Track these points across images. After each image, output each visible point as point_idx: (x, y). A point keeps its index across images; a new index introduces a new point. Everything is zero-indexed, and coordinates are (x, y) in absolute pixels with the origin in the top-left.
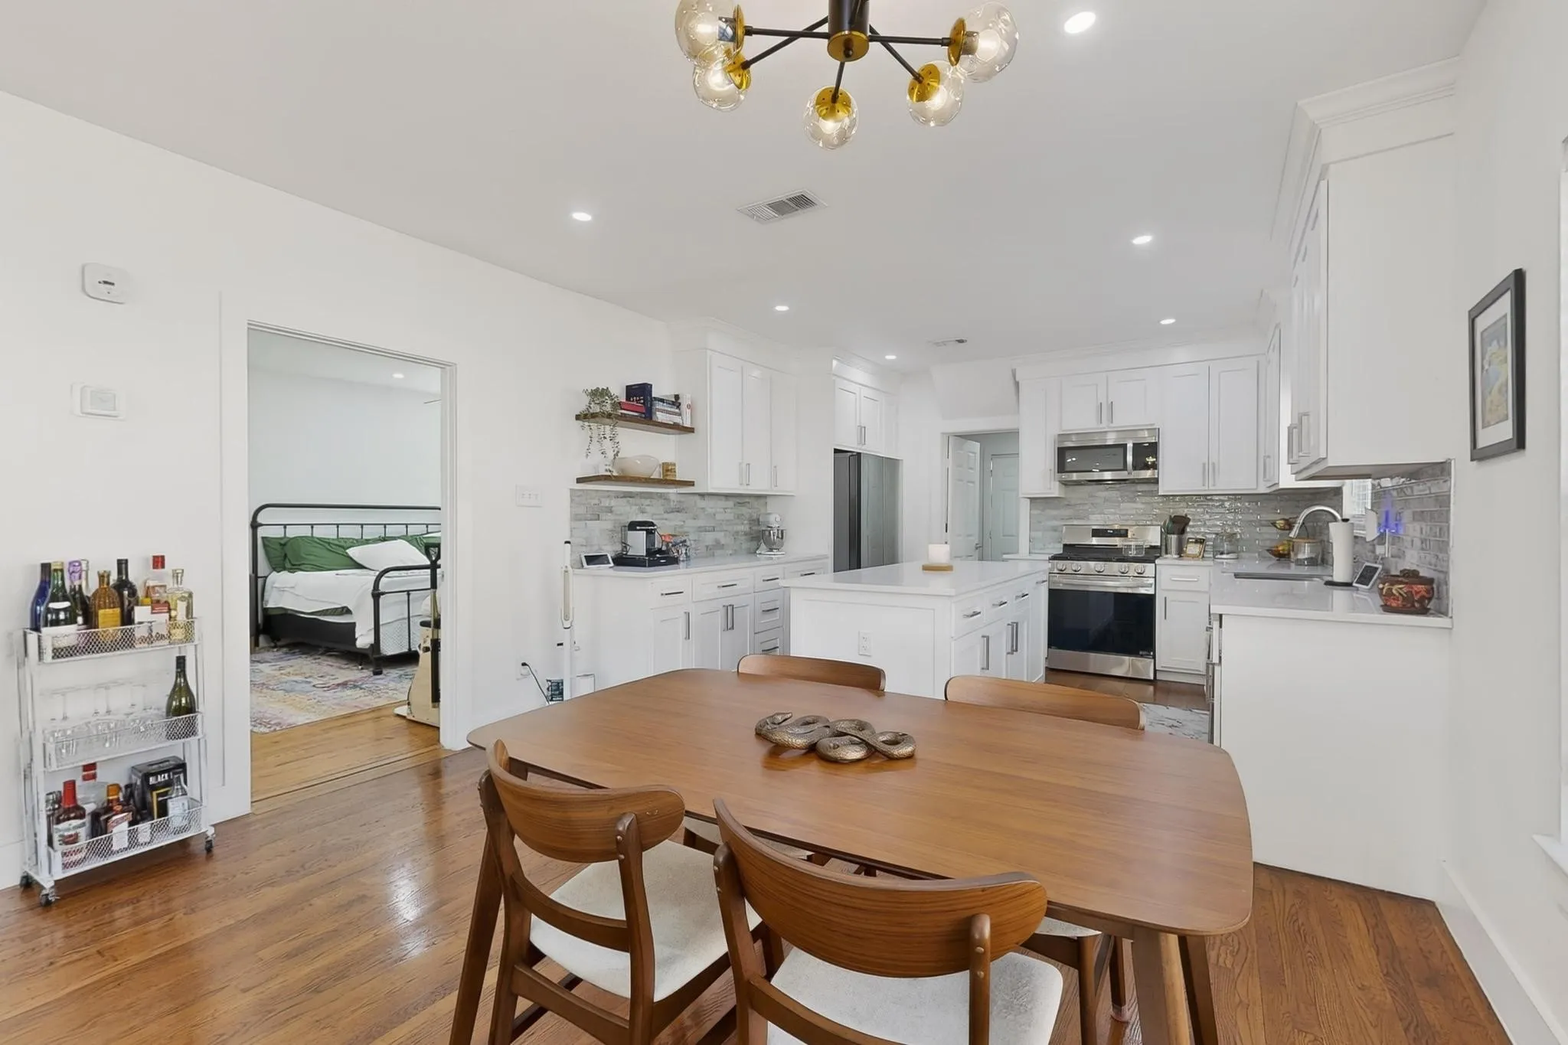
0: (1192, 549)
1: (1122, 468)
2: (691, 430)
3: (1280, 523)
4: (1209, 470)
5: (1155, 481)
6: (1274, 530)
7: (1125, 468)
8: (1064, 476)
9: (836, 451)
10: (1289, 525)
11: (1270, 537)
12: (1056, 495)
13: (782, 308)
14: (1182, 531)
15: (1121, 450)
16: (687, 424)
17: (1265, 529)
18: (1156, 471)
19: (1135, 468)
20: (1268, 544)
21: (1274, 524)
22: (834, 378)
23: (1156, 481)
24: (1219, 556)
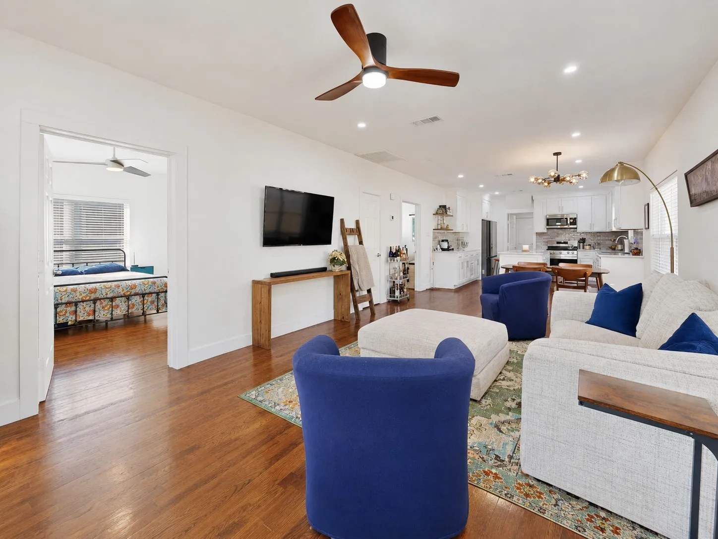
0: (587, 247)
2: (452, 216)
3: (613, 240)
4: (591, 225)
6: (611, 242)
7: (567, 225)
8: (548, 227)
9: (483, 220)
10: (615, 240)
11: (609, 243)
12: (545, 232)
13: (461, 176)
14: (584, 242)
15: (566, 220)
16: (451, 214)
18: (576, 226)
19: (570, 225)
20: (610, 246)
21: (611, 240)
22: (482, 198)
23: (576, 228)
24: (595, 249)
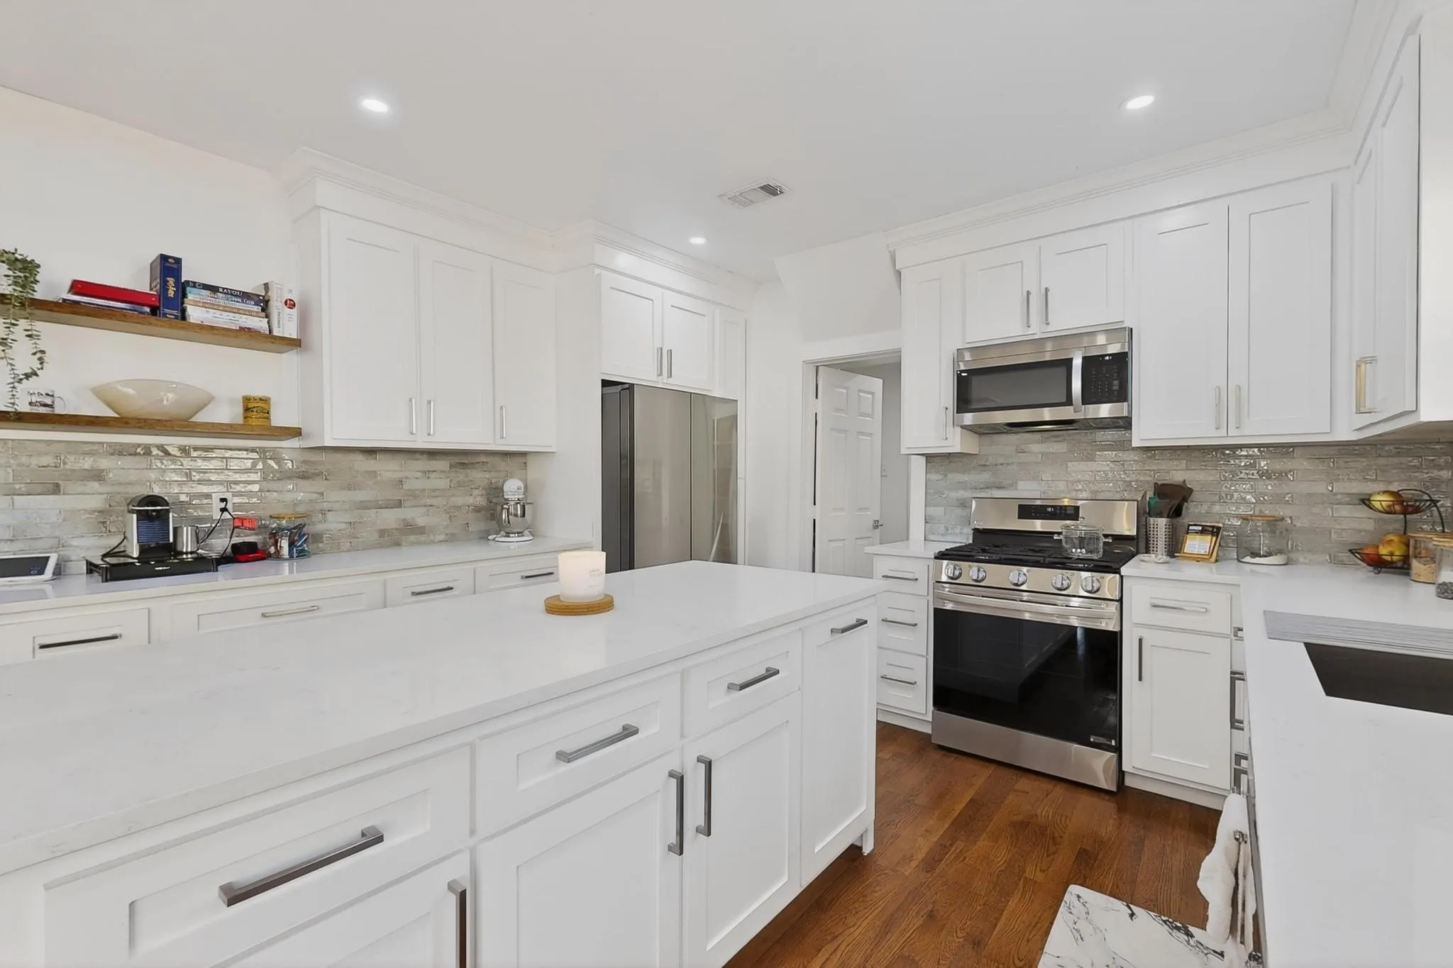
0: (1196, 544)
1: (1064, 400)
2: (302, 344)
3: (1381, 499)
4: (1228, 400)
5: (1125, 423)
6: (1363, 512)
7: (1069, 402)
8: (968, 418)
9: (605, 383)
11: (1360, 526)
12: (957, 449)
14: (1177, 512)
15: (1063, 371)
16: (291, 333)
17: (1344, 511)
18: (1125, 404)
19: (1086, 400)
21: (1365, 501)
22: (597, 271)
24: (1248, 559)
